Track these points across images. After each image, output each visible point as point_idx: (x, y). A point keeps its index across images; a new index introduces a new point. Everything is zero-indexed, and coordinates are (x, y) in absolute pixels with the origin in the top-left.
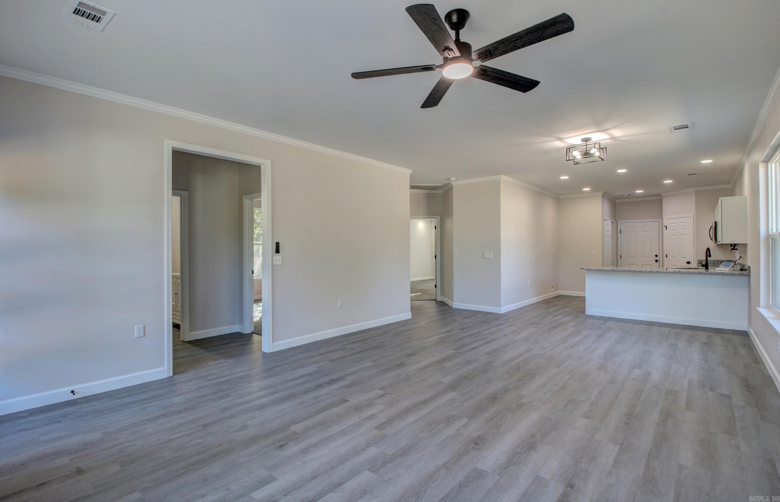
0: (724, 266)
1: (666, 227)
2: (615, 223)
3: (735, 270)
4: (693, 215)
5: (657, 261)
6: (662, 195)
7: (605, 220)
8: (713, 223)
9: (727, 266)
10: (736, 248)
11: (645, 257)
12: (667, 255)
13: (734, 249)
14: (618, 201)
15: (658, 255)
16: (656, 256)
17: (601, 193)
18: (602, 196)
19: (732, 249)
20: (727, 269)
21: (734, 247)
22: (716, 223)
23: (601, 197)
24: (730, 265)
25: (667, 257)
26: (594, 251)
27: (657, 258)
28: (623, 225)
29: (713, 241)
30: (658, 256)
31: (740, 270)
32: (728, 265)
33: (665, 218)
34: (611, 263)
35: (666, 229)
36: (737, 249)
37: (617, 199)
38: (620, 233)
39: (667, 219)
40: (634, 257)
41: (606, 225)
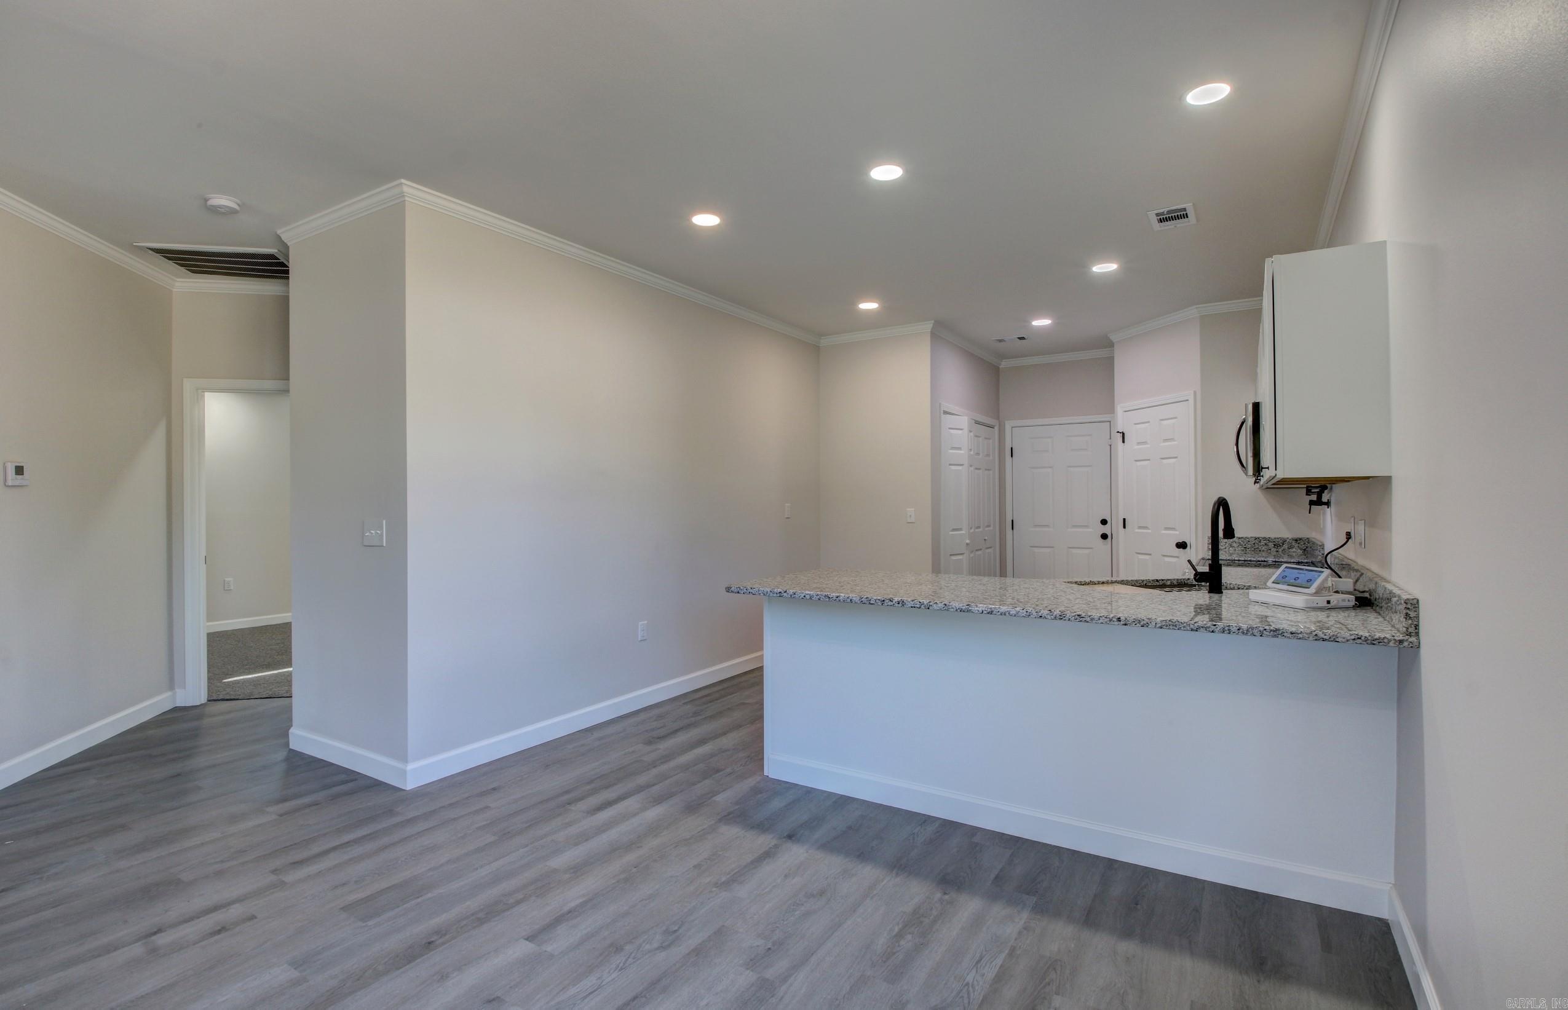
0: (1284, 583)
1: (1123, 434)
2: (996, 428)
3: (1332, 604)
4: (1195, 393)
5: (1104, 536)
6: (1114, 337)
7: (946, 413)
8: (1246, 406)
9: (1299, 581)
10: (1325, 499)
11: (1074, 526)
12: (1124, 520)
13: (1319, 502)
14: (1004, 364)
15: (1109, 521)
16: (1104, 522)
17: (928, 326)
18: (934, 336)
19: (1312, 503)
20: (1298, 600)
21: (1320, 495)
22: (1256, 407)
23: (927, 339)
24: (1309, 581)
25: (1124, 527)
26: (911, 511)
27: (1106, 529)
28: (1019, 433)
29: (1246, 474)
30: (1109, 523)
31: (1354, 607)
32: (1304, 576)
33: (1119, 409)
34: (967, 544)
35: (1123, 442)
36: (1328, 504)
37: (1003, 356)
38: (1012, 456)
39: (1125, 411)
40: (1047, 526)
41: (950, 428)
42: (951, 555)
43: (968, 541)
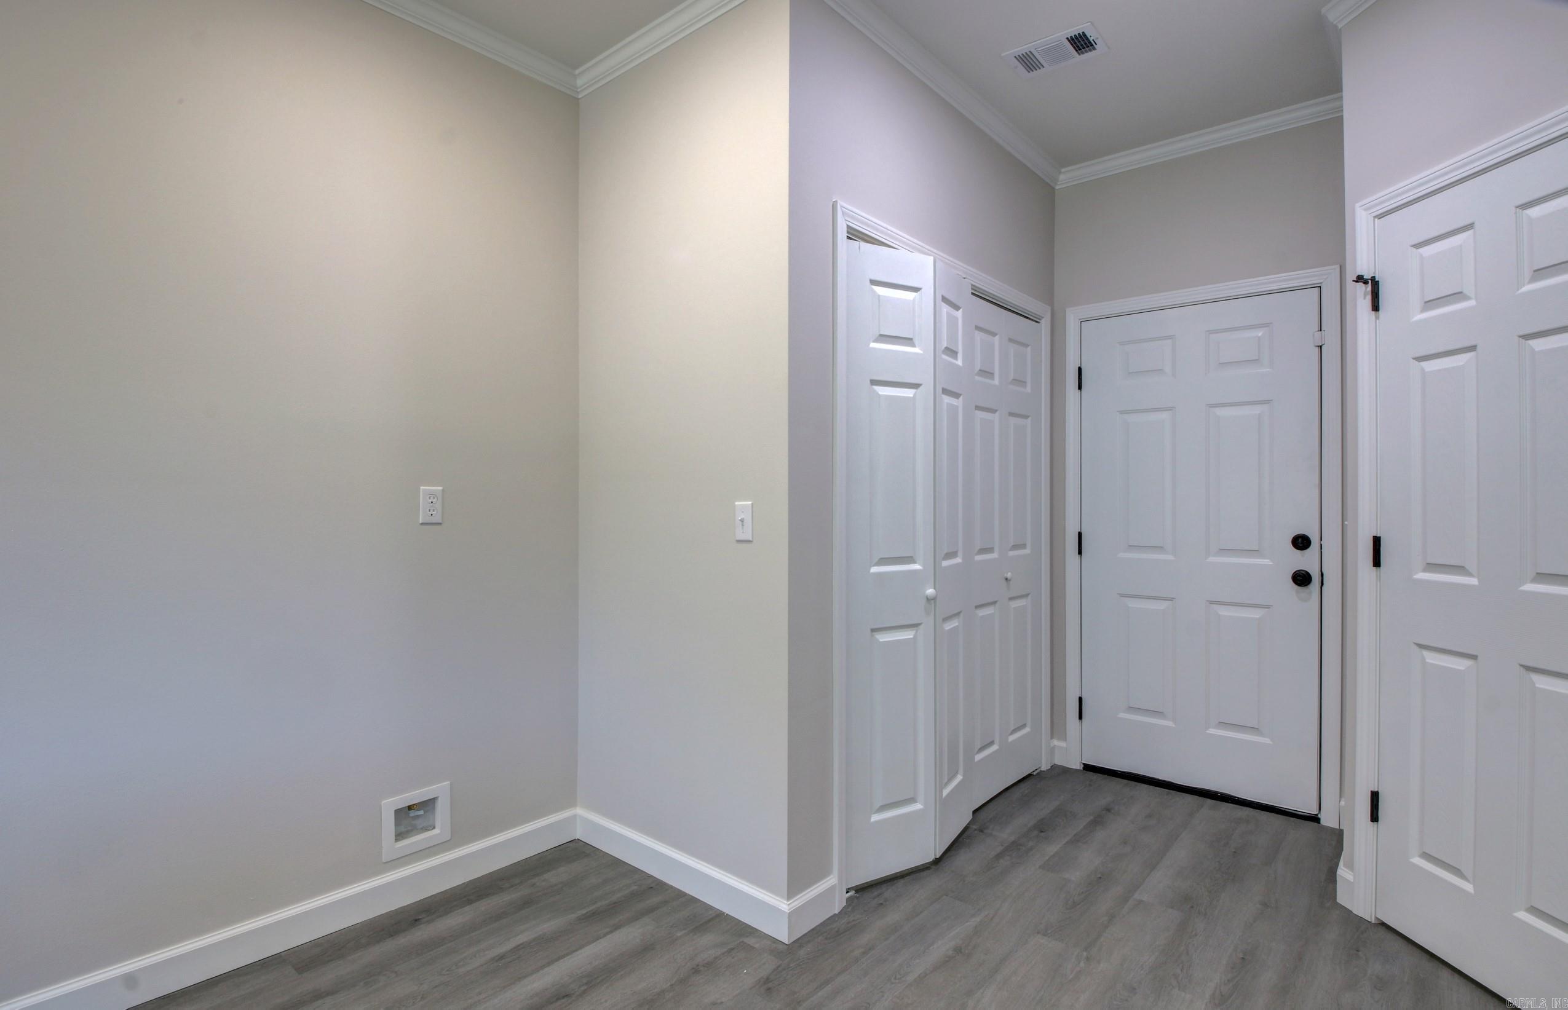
1: (1375, 284)
2: (1045, 323)
5: (1302, 579)
7: (854, 235)
11: (1224, 551)
12: (1377, 541)
14: (1066, 178)
15: (1315, 538)
16: (1301, 542)
25: (1377, 563)
27: (1306, 561)
33: (1362, 210)
34: (929, 600)
35: (1376, 307)
37: (1064, 158)
38: (1080, 387)
39: (1380, 216)
40: (1160, 549)
41: (874, 282)
42: (873, 630)
43: (930, 591)
